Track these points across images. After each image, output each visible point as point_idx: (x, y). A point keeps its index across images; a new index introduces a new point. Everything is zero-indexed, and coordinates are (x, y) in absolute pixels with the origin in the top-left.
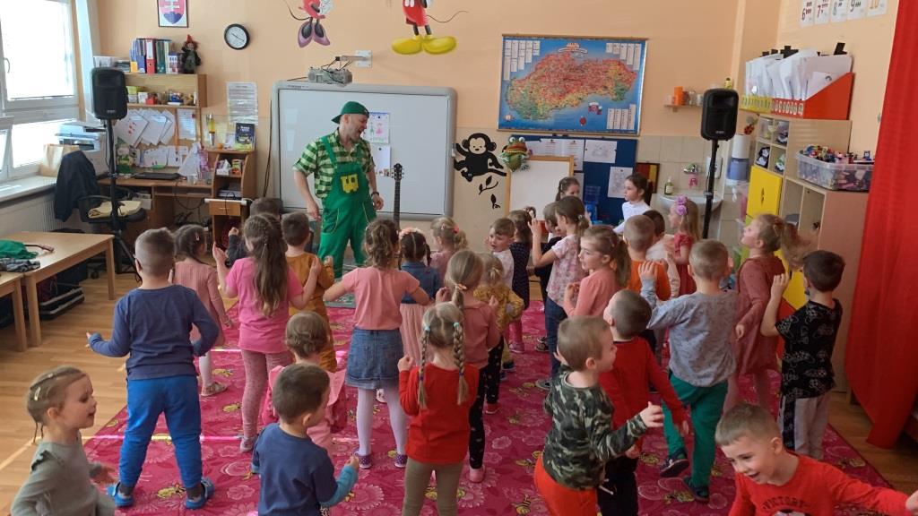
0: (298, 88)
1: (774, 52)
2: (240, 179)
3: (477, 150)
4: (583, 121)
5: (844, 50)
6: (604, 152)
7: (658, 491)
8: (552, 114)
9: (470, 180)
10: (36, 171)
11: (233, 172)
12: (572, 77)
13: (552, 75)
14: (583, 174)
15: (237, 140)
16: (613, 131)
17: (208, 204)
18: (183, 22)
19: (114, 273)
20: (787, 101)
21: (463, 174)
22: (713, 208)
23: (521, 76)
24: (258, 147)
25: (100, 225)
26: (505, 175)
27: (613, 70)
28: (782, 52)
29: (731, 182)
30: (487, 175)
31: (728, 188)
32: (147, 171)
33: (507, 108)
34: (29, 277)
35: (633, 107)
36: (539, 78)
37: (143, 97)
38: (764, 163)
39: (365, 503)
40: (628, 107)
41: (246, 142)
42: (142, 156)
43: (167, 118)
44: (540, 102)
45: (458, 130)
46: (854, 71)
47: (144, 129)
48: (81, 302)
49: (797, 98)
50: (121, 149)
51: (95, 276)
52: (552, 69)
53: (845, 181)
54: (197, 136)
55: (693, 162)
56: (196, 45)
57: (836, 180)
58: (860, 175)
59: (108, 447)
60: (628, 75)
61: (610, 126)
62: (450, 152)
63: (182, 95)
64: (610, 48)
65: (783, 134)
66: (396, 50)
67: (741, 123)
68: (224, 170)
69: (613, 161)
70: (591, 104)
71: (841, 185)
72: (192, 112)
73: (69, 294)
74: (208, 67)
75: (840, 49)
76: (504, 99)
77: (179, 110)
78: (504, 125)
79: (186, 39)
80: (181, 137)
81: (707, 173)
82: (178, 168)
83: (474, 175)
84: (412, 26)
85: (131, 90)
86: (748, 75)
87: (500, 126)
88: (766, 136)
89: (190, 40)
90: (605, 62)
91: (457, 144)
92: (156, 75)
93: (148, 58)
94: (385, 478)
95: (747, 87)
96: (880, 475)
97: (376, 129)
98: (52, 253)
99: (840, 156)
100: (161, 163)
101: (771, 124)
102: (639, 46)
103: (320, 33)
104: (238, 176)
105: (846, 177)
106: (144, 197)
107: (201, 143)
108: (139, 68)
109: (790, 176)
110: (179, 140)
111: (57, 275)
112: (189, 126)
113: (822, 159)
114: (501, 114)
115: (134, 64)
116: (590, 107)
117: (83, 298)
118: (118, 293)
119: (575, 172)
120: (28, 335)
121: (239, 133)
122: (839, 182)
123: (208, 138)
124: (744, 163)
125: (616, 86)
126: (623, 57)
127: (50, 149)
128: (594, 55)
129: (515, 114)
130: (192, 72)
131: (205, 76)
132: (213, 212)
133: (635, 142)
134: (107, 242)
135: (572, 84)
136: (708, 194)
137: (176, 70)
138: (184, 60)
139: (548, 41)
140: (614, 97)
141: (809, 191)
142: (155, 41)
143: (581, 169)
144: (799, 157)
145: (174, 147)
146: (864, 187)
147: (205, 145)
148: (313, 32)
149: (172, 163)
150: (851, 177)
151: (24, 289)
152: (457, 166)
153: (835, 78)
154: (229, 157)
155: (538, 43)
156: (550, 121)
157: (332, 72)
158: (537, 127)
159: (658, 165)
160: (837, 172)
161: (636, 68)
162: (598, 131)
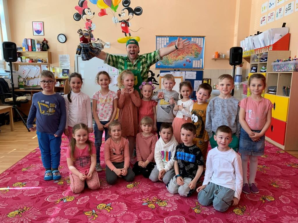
2: (64, 88)
3: (149, 76)
4: (184, 65)
6: (192, 75)
8: (174, 63)
11: (61, 85)
15: (63, 75)
16: (195, 68)
18: (42, 33)
27: (194, 47)
29: (237, 83)
32: (30, 87)
35: (201, 60)
37: (28, 60)
38: (254, 71)
40: (200, 60)
41: (66, 76)
42: (28, 82)
43: (37, 68)
46: (290, 33)
47: (28, 73)
49: (268, 45)
50: (20, 79)
56: (47, 42)
57: (296, 67)
60: (199, 49)
61: (194, 66)
63: (42, 60)
64: (192, 39)
65: (264, 58)
66: (119, 42)
68: (58, 85)
69: (195, 79)
70: (187, 59)
71: (297, 69)
72: (46, 65)
74: (51, 50)
75: (284, 25)
77: (42, 65)
78: (158, 67)
79: (43, 40)
84: (124, 33)
85: (23, 58)
87: (156, 67)
89: (45, 40)
92: (33, 52)
93: (29, 45)
100: (35, 84)
102: (203, 39)
103: (92, 36)
106: (28, 95)
108: (26, 50)
109: (270, 72)
115: (24, 48)
121: (63, 73)
124: (241, 77)
125: (195, 52)
126: (197, 43)
130: (46, 51)
131: (51, 52)
133: (202, 72)
134: (10, 108)
135: (180, 52)
137: (40, 50)
138: (43, 46)
139: (171, 38)
140: (195, 56)
141: (282, 74)
142: (31, 40)
153: (283, 36)
154: (60, 80)
155: (168, 38)
156: (173, 65)
157: (96, 44)
158: (169, 67)
159: (210, 79)
160: (296, 64)
161: (202, 46)
162: (190, 68)
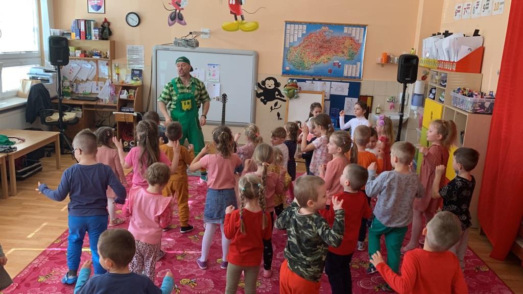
0: (168, 50)
1: (439, 34)
2: (134, 101)
3: (270, 86)
4: (330, 71)
5: (479, 34)
6: (342, 89)
7: (371, 284)
8: (312, 67)
9: (265, 103)
10: (15, 94)
11: (129, 97)
12: (325, 46)
13: (313, 45)
14: (329, 102)
15: (132, 78)
16: (347, 77)
17: (114, 115)
18: (102, 10)
19: (60, 154)
20: (446, 62)
21: (262, 100)
22: (403, 122)
23: (296, 45)
24: (144, 83)
25: (52, 126)
26: (285, 101)
27: (348, 42)
28: (444, 34)
29: (414, 108)
30: (275, 101)
31: (412, 111)
32: (80, 96)
33: (287, 63)
34: (10, 155)
35: (359, 64)
36: (305, 46)
37: (78, 53)
38: (433, 97)
39: (203, 289)
40: (356, 64)
41: (137, 80)
42: (77, 87)
43: (92, 66)
44: (306, 59)
45: (259, 75)
46: (484, 46)
47: (79, 71)
48: (40, 170)
49: (452, 60)
50: (65, 83)
51: (49, 156)
52: (313, 41)
53: (479, 108)
54: (109, 76)
55: (392, 96)
56: (109, 24)
57: (474, 107)
58: (487, 105)
59: (54, 255)
60: (357, 45)
61: (345, 74)
62: (254, 87)
63: (101, 52)
64: (346, 30)
65: (444, 80)
66: (224, 29)
67: (420, 74)
68: (124, 96)
69: (347, 94)
70: (335, 62)
71: (477, 110)
72: (106, 62)
73: (33, 166)
74: (116, 37)
75: (476, 33)
76: (285, 57)
77: (99, 61)
78: (285, 73)
79: (103, 20)
80: (100, 76)
81: (400, 102)
82: (98, 94)
83: (267, 101)
84: (233, 15)
85: (71, 49)
86: (424, 47)
87: (283, 73)
88: (434, 81)
89: (106, 20)
90: (343, 38)
91: (259, 84)
92: (86, 41)
93: (81, 31)
94: (215, 274)
95: (424, 53)
96: (497, 276)
97: (212, 74)
98: (24, 142)
99: (476, 94)
100: (88, 91)
101: (437, 75)
102: (363, 29)
103: (181, 18)
104: (132, 99)
105: (480, 106)
106: (78, 110)
107: (111, 80)
108: (76, 36)
109: (447, 105)
110: (98, 78)
111: (27, 154)
112: (104, 70)
113: (466, 95)
114: (284, 67)
115: (73, 34)
116: (334, 63)
117: (42, 168)
118: (62, 165)
119: (325, 100)
120: (9, 189)
121: (133, 75)
122: (475, 108)
123: (115, 77)
124: (422, 97)
125: (349, 51)
126: (353, 35)
127: (24, 82)
128: (337, 34)
129: (291, 66)
130: (107, 39)
131: (114, 42)
132: (117, 120)
133: (359, 84)
134: (56, 136)
135: (324, 50)
136: (401, 114)
137: (98, 38)
138: (102, 32)
139: (311, 26)
140: (348, 58)
141: (458, 113)
142: (85, 21)
143: (329, 99)
144: (452, 94)
145: (95, 82)
146: (489, 111)
147: (114, 81)
148: (177, 17)
149: (94, 91)
150: (482, 106)
151: (7, 163)
152: (258, 95)
153: (473, 49)
154: (127, 88)
155: (305, 26)
156: (311, 71)
157: (187, 41)
158: (304, 74)
159: (372, 97)
160: (475, 103)
161: (361, 42)
162: (338, 77)
